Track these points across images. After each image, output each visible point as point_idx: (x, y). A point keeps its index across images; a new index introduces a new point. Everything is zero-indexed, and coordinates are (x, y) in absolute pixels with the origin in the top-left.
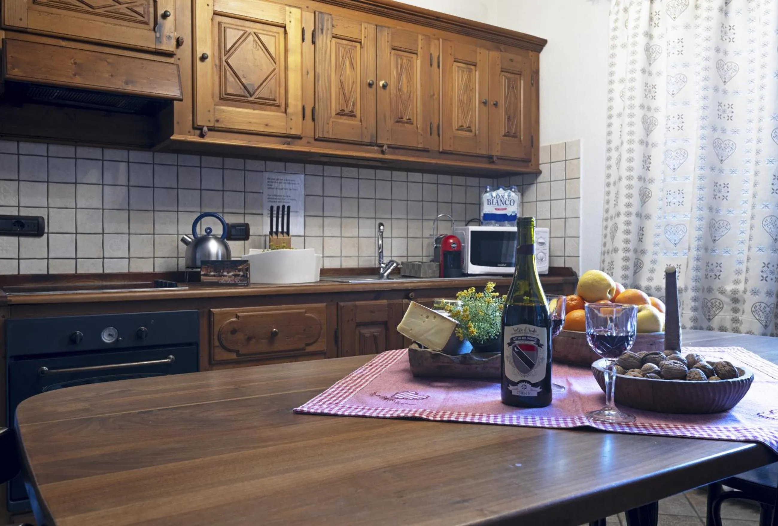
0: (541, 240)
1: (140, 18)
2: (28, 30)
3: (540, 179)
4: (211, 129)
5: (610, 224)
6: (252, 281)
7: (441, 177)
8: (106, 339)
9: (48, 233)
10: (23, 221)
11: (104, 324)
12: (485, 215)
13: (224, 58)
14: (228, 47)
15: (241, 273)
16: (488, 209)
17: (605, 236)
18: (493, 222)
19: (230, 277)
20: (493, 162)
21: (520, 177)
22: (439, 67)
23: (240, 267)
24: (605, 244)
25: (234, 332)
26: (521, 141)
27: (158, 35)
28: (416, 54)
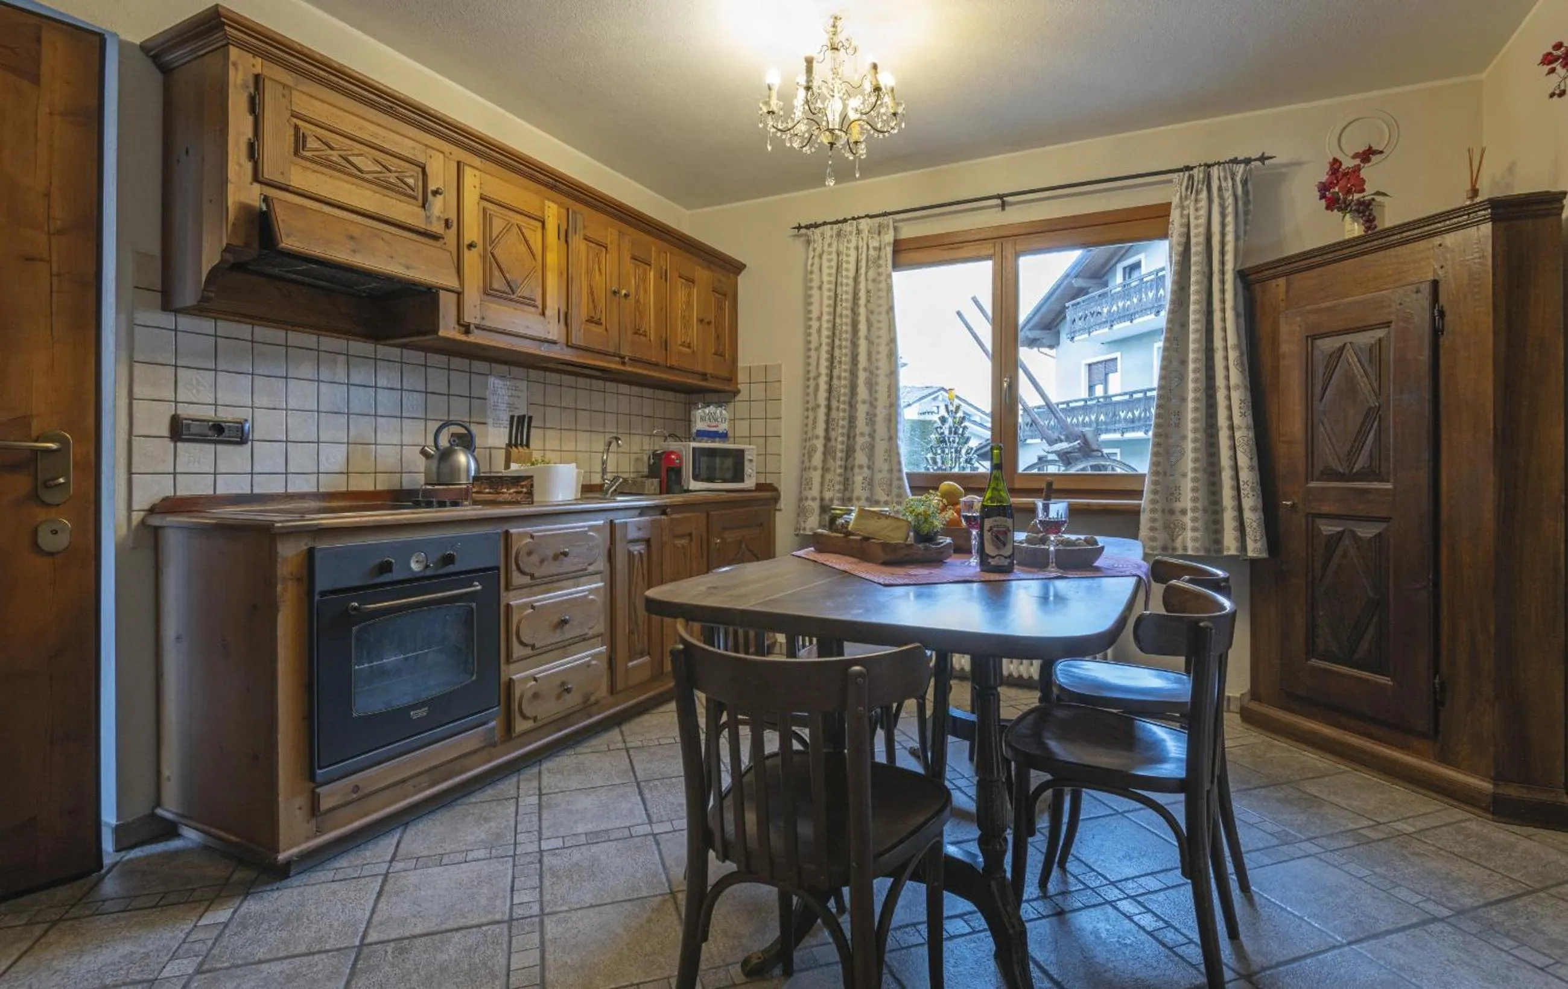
0: (750, 457)
1: (410, 191)
2: (290, 188)
3: (738, 398)
4: (478, 327)
5: (808, 444)
6: (536, 499)
7: (645, 390)
8: (415, 566)
9: (252, 440)
10: (223, 424)
11: (411, 549)
12: (698, 431)
13: (489, 249)
14: (494, 236)
15: (524, 490)
16: (700, 425)
17: (804, 455)
18: (705, 439)
19: (510, 494)
20: (706, 380)
21: (716, 395)
22: (666, 280)
23: (523, 483)
24: (803, 462)
25: (530, 553)
26: (725, 360)
27: (428, 214)
28: (650, 265)
